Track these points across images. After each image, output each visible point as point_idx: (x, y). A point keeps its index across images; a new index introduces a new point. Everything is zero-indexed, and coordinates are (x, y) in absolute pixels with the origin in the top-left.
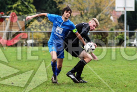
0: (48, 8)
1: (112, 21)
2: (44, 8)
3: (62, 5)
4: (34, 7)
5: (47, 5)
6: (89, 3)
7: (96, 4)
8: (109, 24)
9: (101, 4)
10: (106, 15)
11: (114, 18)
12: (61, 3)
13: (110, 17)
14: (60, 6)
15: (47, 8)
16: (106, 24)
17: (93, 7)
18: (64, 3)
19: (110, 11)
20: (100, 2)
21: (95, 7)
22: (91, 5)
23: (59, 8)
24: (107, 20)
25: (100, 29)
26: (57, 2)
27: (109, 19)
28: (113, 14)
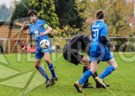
0: (70, 16)
1: (131, 27)
2: (66, 16)
3: (83, 13)
4: (56, 15)
5: (69, 13)
6: (109, 11)
7: (115, 11)
8: (128, 31)
9: (120, 12)
10: (125, 22)
11: (133, 24)
12: (81, 11)
13: (129, 24)
14: (81, 14)
15: (68, 16)
16: (125, 30)
17: (113, 14)
18: (85, 12)
19: (129, 17)
20: (120, 10)
21: (114, 14)
22: (111, 13)
23: (80, 16)
24: (126, 26)
25: (119, 35)
26: (78, 10)
27: (128, 26)
28: (132, 21)
